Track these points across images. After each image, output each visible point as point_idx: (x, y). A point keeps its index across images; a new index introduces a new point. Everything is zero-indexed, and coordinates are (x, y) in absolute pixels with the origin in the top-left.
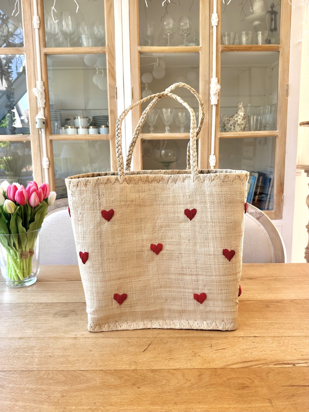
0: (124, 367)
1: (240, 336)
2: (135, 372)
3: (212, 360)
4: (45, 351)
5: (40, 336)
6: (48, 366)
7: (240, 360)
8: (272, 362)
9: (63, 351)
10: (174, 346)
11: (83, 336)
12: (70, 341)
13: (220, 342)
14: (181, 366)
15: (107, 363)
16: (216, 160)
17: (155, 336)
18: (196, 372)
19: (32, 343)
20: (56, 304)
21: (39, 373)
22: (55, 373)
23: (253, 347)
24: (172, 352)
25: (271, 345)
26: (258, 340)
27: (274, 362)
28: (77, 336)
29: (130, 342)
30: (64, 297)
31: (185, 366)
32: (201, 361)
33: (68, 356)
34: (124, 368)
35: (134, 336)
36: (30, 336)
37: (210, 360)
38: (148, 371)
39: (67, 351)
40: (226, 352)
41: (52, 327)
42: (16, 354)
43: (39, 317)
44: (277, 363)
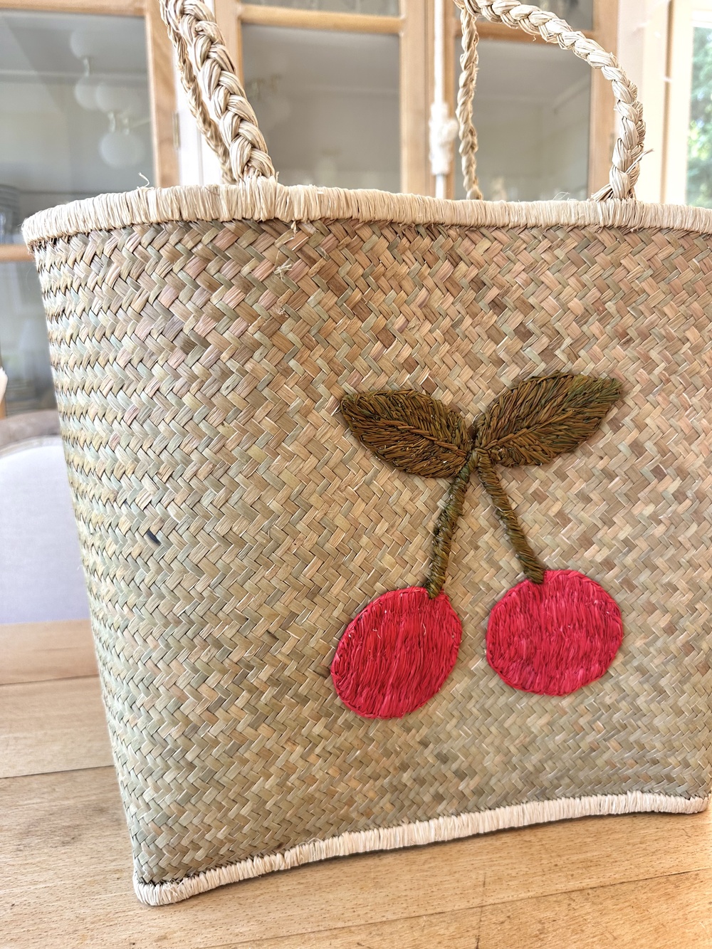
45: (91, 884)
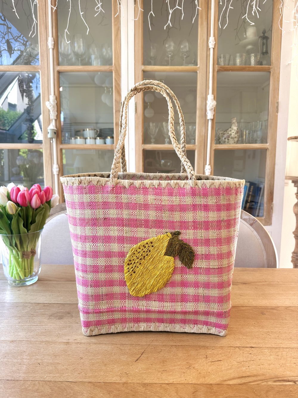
0: (114, 379)
1: (236, 346)
2: (125, 385)
3: (208, 374)
4: (35, 357)
5: (32, 340)
6: (35, 375)
7: (236, 375)
8: (271, 379)
9: (53, 358)
10: (168, 355)
11: (76, 341)
12: (62, 346)
13: (215, 352)
14: (174, 380)
15: (96, 374)
16: (211, 170)
17: (149, 344)
18: (191, 388)
19: (23, 347)
20: (53, 304)
21: (24, 383)
22: (41, 384)
23: (250, 359)
24: (165, 362)
25: (269, 358)
26: (255, 351)
27: (273, 378)
28: (69, 341)
29: (123, 350)
30: (62, 298)
31: (179, 380)
32: (196, 374)
33: (58, 363)
34: (114, 381)
35: (127, 343)
36: (22, 340)
37: (206, 373)
38: (139, 385)
39: (58, 358)
40: (222, 365)
41: (46, 330)
42: (5, 360)
43: (34, 318)
44: (277, 379)
45: (63, 328)
